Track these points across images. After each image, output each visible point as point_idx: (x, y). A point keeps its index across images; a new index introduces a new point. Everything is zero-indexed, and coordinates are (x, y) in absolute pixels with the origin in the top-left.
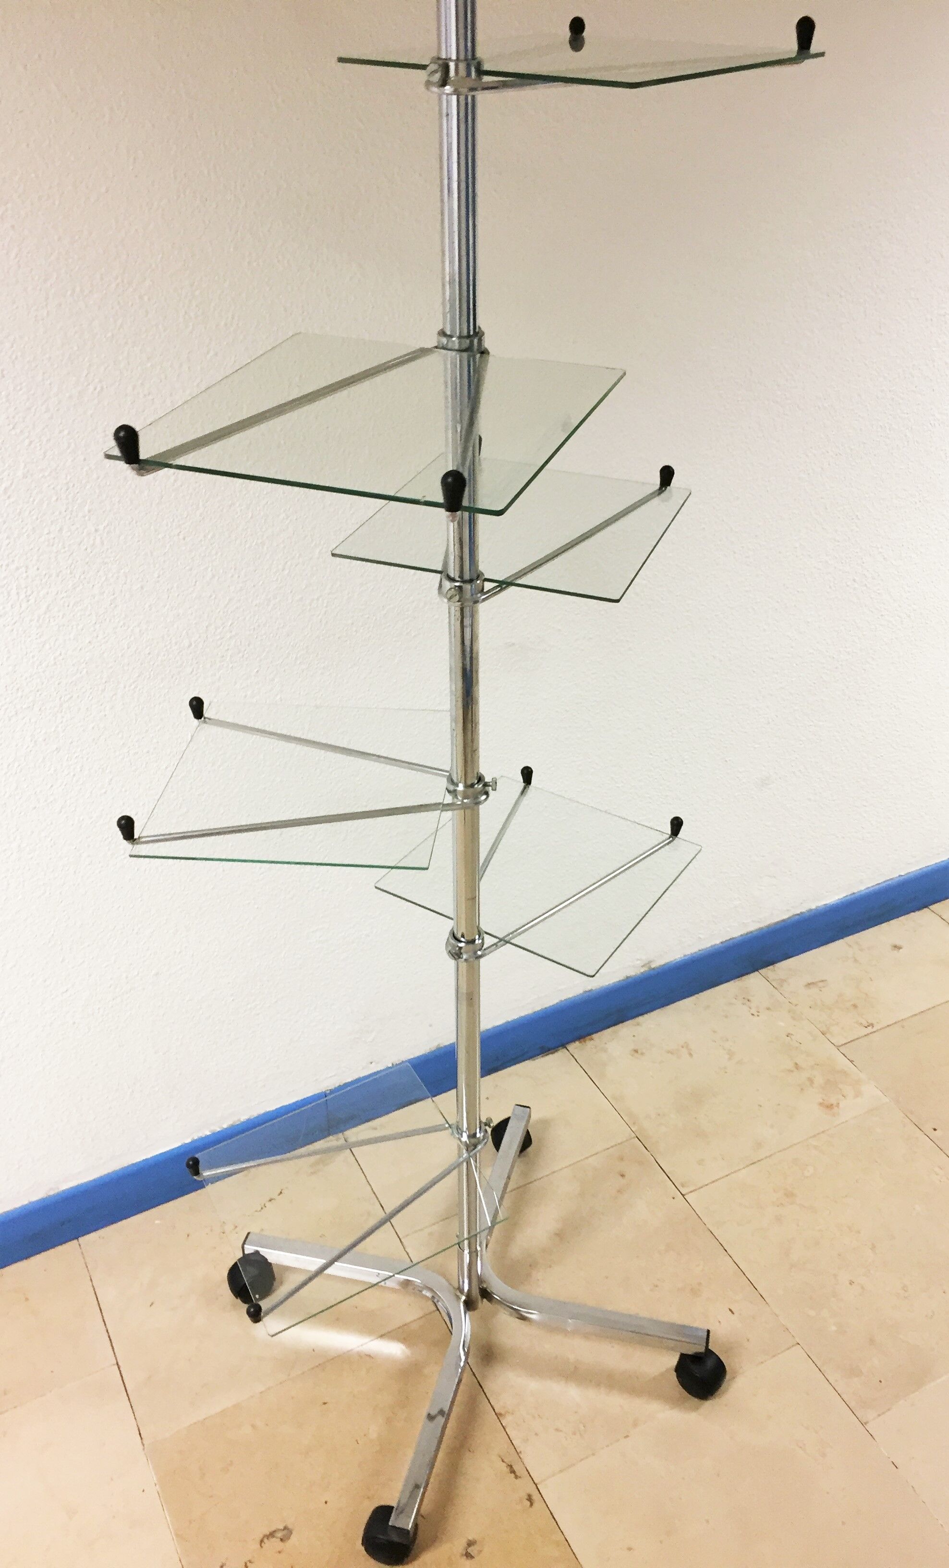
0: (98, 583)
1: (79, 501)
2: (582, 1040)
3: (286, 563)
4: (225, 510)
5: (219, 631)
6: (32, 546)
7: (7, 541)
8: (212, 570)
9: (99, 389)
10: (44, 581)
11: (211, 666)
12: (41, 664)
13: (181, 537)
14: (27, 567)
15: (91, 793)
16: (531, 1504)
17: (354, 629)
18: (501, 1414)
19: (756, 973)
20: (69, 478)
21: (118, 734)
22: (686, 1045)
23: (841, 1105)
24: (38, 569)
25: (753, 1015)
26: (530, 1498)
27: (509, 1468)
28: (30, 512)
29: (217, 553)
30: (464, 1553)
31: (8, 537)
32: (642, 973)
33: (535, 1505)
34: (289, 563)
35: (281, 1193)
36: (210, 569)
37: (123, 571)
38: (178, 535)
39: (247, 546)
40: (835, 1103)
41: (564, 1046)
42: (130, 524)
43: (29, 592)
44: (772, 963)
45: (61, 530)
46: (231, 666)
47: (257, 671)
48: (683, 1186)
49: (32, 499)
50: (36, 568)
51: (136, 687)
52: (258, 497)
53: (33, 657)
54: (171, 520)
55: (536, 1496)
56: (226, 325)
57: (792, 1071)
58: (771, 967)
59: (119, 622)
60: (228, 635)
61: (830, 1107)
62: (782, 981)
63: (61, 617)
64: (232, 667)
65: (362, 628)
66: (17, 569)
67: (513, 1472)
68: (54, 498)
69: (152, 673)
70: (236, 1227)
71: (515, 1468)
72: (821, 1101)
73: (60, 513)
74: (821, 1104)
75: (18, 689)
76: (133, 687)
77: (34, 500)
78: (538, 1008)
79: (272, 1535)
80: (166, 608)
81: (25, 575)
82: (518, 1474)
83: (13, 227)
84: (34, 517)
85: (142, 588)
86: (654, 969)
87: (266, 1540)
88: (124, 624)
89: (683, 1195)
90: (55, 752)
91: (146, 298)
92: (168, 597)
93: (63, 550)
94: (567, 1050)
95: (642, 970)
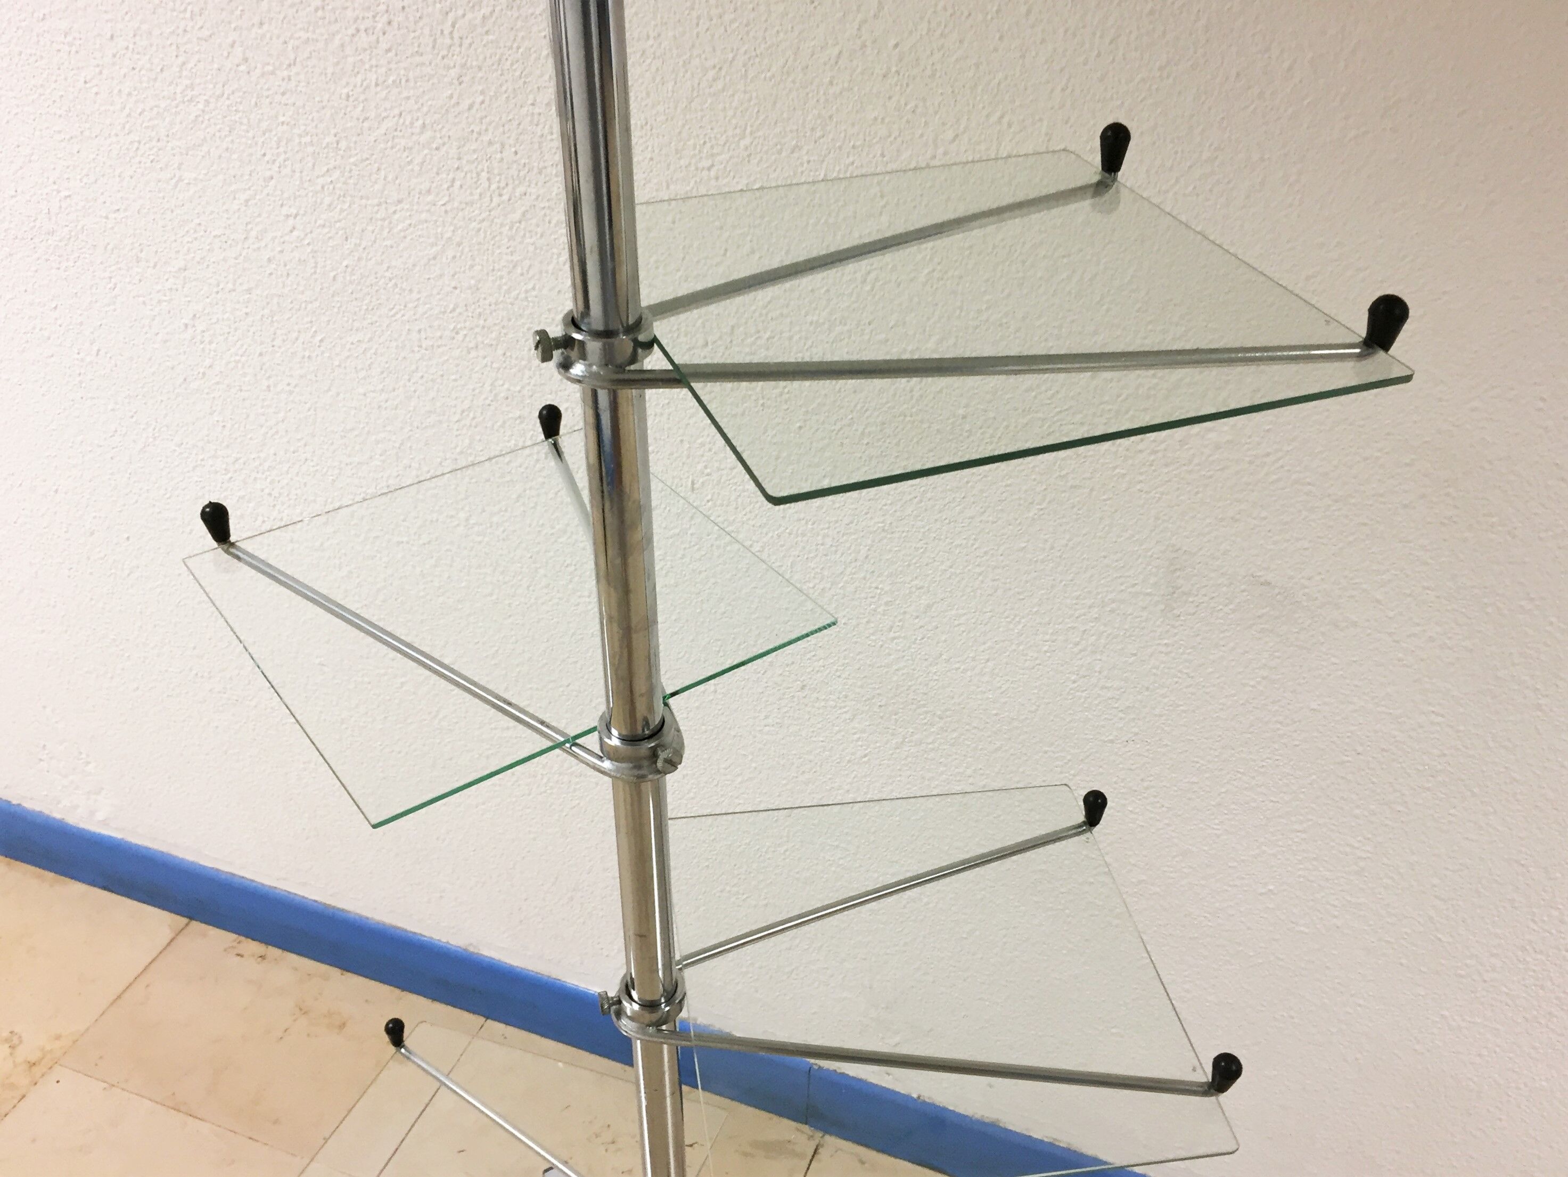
3: (869, 273)
4: (784, 154)
5: (749, 340)
6: (511, 117)
7: (481, 98)
10: (522, 174)
12: (509, 291)
13: (713, 173)
14: (503, 145)
15: (556, 494)
17: (967, 427)
24: (516, 153)
28: (512, 64)
29: (762, 217)
31: (483, 92)
34: (873, 275)
36: (749, 238)
38: (709, 169)
39: (811, 221)
42: (642, 127)
43: (502, 184)
46: (761, 402)
47: (800, 428)
49: (515, 45)
52: (840, 148)
53: (501, 277)
54: (702, 142)
64: (763, 405)
65: (981, 431)
66: (490, 143)
77: (518, 48)
80: (679, 274)
81: (499, 156)
84: (517, 73)
90: (518, 422)
92: (684, 259)
93: (549, 137)
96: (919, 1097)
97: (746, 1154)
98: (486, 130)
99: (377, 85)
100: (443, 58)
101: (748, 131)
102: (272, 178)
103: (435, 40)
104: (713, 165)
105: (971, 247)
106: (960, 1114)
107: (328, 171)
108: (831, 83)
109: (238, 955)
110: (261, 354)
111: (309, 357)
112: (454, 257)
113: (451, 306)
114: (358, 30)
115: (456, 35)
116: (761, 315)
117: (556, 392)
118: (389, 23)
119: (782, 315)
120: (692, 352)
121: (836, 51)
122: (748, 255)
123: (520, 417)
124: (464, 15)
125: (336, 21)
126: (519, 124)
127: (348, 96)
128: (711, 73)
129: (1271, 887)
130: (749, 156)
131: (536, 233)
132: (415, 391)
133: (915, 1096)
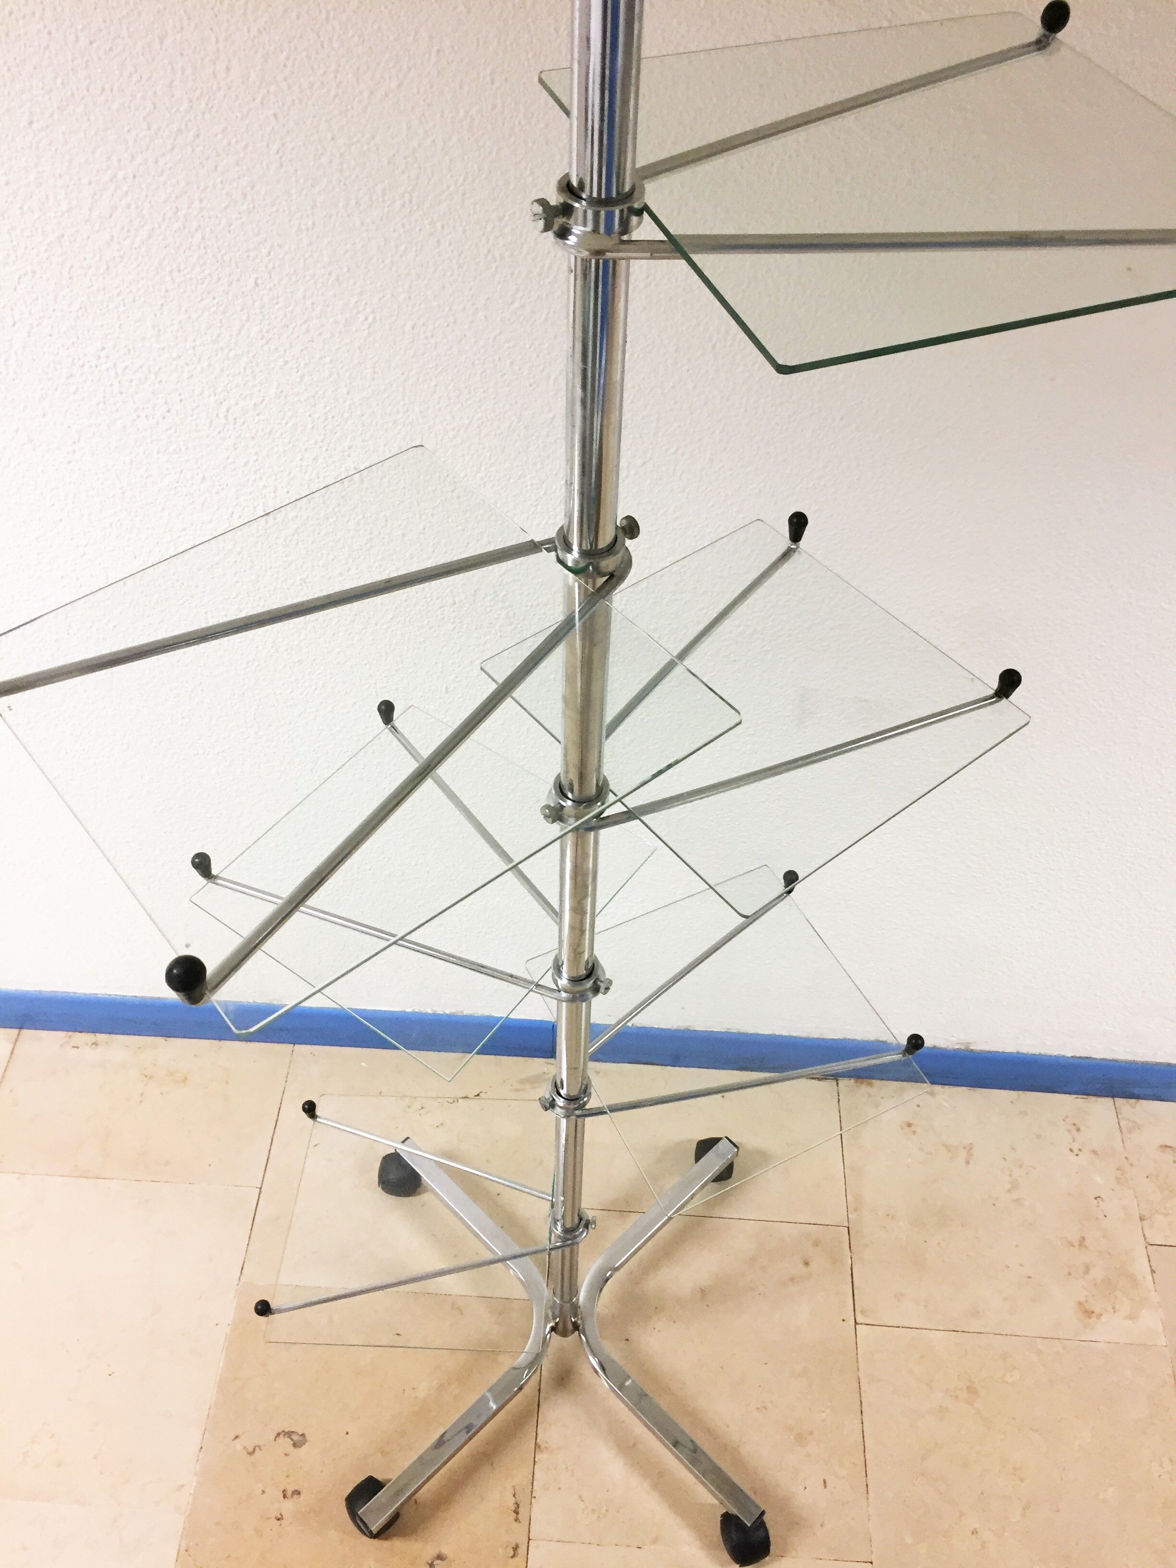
0: (354, 519)
1: (338, 435)
2: (859, 1080)
4: (512, 481)
5: (489, 598)
6: (282, 468)
7: (255, 457)
8: (488, 536)
9: (370, 319)
11: (476, 629)
13: (455, 494)
14: (276, 488)
16: (513, 1556)
18: (539, 1447)
19: (1108, 1101)
20: (328, 408)
21: (366, 664)
22: (969, 1148)
23: (1103, 1319)
24: (288, 492)
25: (1071, 1150)
26: (516, 1548)
27: (516, 1506)
28: (282, 434)
29: (496, 521)
30: (430, 1562)
31: (256, 454)
32: (956, 1049)
33: (516, 1559)
35: (478, 1095)
36: (486, 535)
37: (383, 513)
38: (452, 492)
39: (535, 523)
40: (1097, 1311)
41: (836, 1077)
42: (395, 468)
44: (1138, 1097)
45: (315, 459)
46: (499, 634)
48: (863, 1312)
49: (284, 422)
50: (286, 490)
51: (389, 627)
52: (556, 474)
53: (278, 572)
54: (446, 475)
55: (522, 1550)
56: (540, 274)
57: (1073, 1246)
58: (1133, 1101)
59: (375, 562)
60: (500, 605)
61: (1089, 1313)
62: (1136, 1126)
63: (310, 542)
64: (501, 636)
65: (667, 636)
67: (517, 1512)
68: (310, 426)
69: (408, 619)
70: (422, 1108)
71: (521, 1510)
72: (1083, 1299)
73: (316, 442)
74: (1080, 1303)
75: (260, 598)
76: (385, 626)
77: (287, 423)
79: (289, 1434)
81: (273, 495)
82: (520, 1516)
83: (275, 116)
84: (287, 440)
85: (404, 535)
86: (972, 1051)
87: (281, 1436)
88: (380, 566)
89: (856, 1323)
90: (297, 664)
91: (439, 225)
92: (434, 551)
93: (316, 480)
94: (837, 1084)
95: (957, 1047)
96: (633, 1025)
97: (517, 1089)
98: (261, 478)
99: (158, 452)
100: (219, 433)
101: (483, 468)
102: (61, 520)
103: (211, 422)
104: (455, 489)
105: (657, 531)
106: (662, 1029)
107: (115, 513)
108: (548, 435)
109: (74, 1047)
110: (57, 641)
111: (104, 639)
113: (234, 595)
114: (138, 417)
115: (230, 417)
117: (330, 642)
118: (169, 411)
119: (514, 580)
120: (442, 609)
121: (551, 415)
122: (486, 545)
123: (299, 661)
124: (237, 404)
125: (117, 410)
126: (290, 473)
127: (132, 462)
128: (451, 434)
129: (869, 867)
130: (484, 483)
131: (308, 541)
132: (204, 653)
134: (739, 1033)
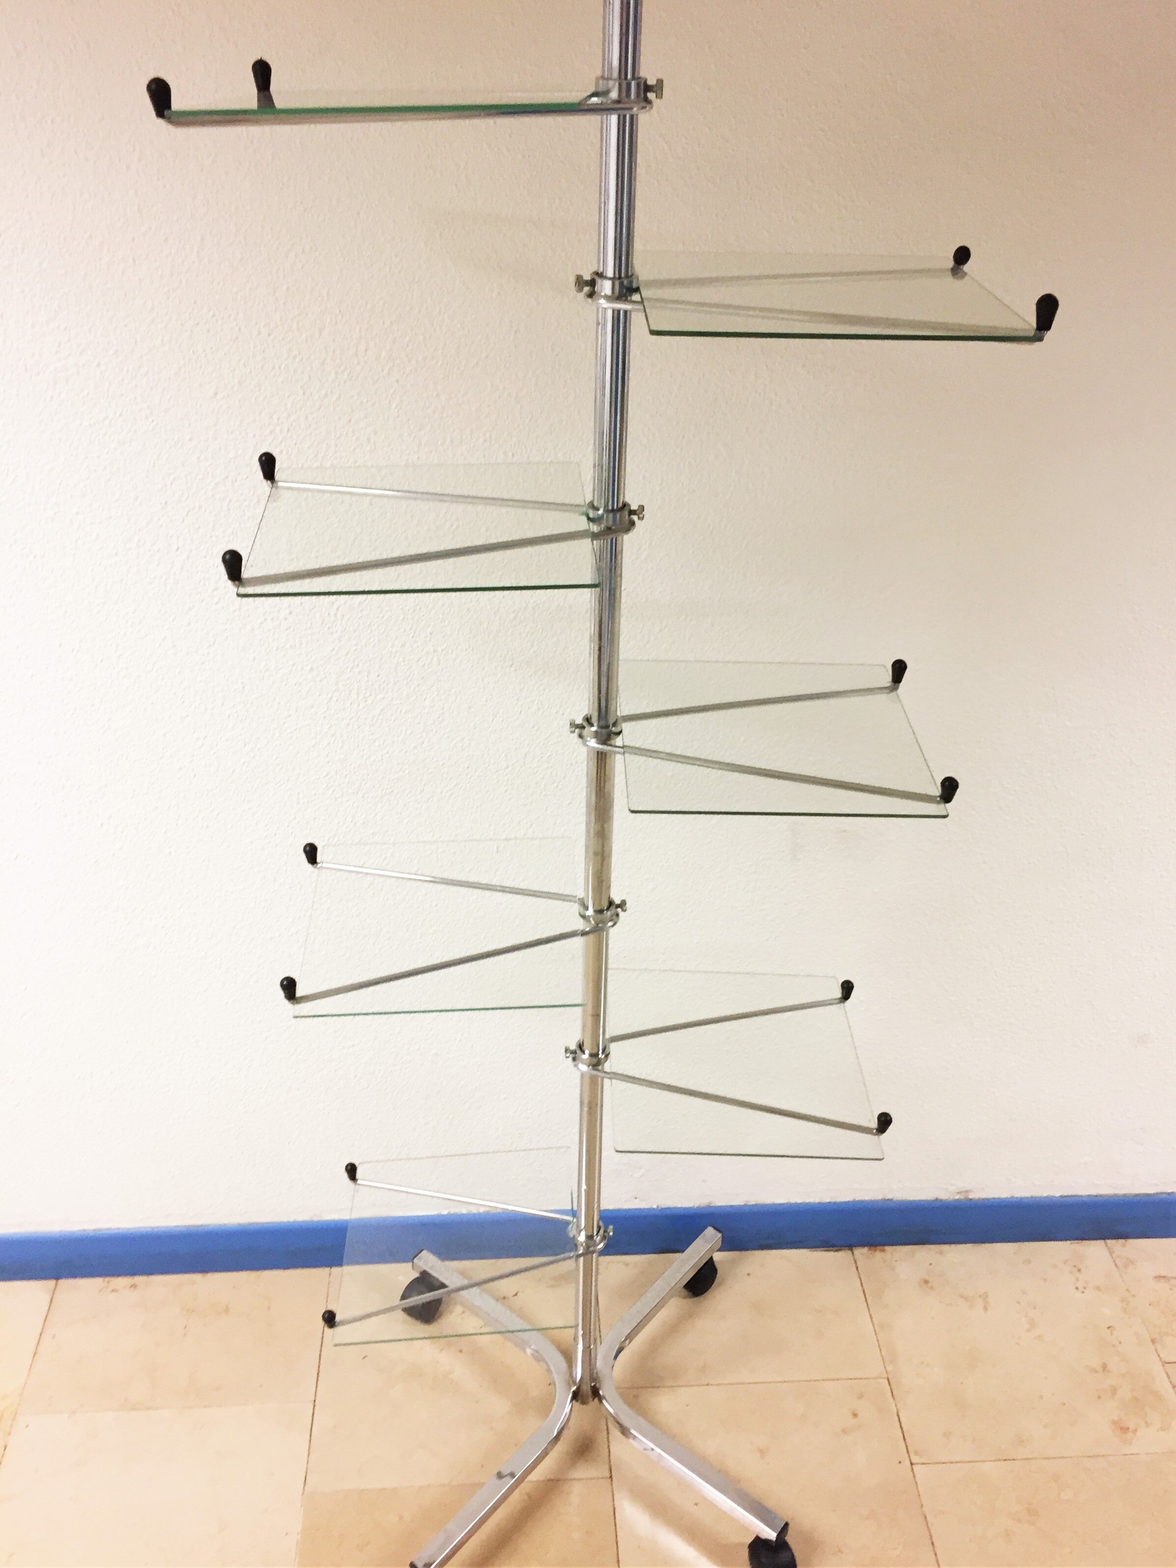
0: (430, 696)
2: (872, 1248)
6: (376, 655)
7: (355, 647)
8: (537, 704)
9: (454, 527)
10: (382, 687)
11: (525, 790)
12: (369, 757)
13: (512, 669)
14: (369, 672)
19: (1100, 1243)
20: (417, 601)
21: (430, 832)
22: (985, 1297)
23: (1139, 1433)
24: (378, 676)
25: (1077, 1288)
28: (378, 626)
29: (544, 690)
31: (356, 644)
32: (956, 1200)
35: (516, 1296)
36: (536, 702)
37: (454, 690)
40: (1132, 1427)
41: (850, 1247)
42: (466, 650)
43: (368, 694)
44: (1125, 1236)
45: (403, 645)
46: (544, 793)
47: (570, 803)
48: (916, 1453)
50: (377, 674)
51: (452, 794)
53: (363, 750)
54: (506, 653)
57: (1096, 1372)
58: (1122, 1241)
59: (444, 734)
61: (1124, 1430)
62: (1130, 1262)
63: (392, 720)
64: (545, 795)
66: (360, 672)
68: (401, 617)
69: (468, 785)
72: (1116, 1418)
73: (405, 631)
74: (1114, 1422)
75: (346, 776)
76: (448, 794)
77: (383, 617)
78: (827, 1199)
80: (490, 729)
81: (366, 679)
83: (397, 381)
84: (382, 631)
85: (470, 708)
86: (971, 1200)
88: (449, 737)
89: (912, 1464)
91: (510, 454)
92: (493, 720)
93: (402, 664)
94: (853, 1253)
95: (957, 1197)
96: (658, 1206)
97: (553, 1286)
98: (358, 665)
99: (277, 649)
100: (329, 628)
101: (536, 642)
102: (188, 716)
103: (324, 619)
104: (513, 664)
107: (234, 705)
109: (113, 1291)
110: (166, 832)
111: (207, 827)
112: (329, 744)
113: (325, 774)
114: (266, 620)
116: (543, 744)
117: (401, 813)
118: (291, 613)
120: (497, 773)
123: (373, 834)
124: (345, 603)
125: (249, 616)
126: (382, 659)
127: (254, 659)
128: (512, 616)
130: (536, 656)
131: (391, 720)
132: (292, 833)
133: (655, 1207)
134: (756, 1205)
